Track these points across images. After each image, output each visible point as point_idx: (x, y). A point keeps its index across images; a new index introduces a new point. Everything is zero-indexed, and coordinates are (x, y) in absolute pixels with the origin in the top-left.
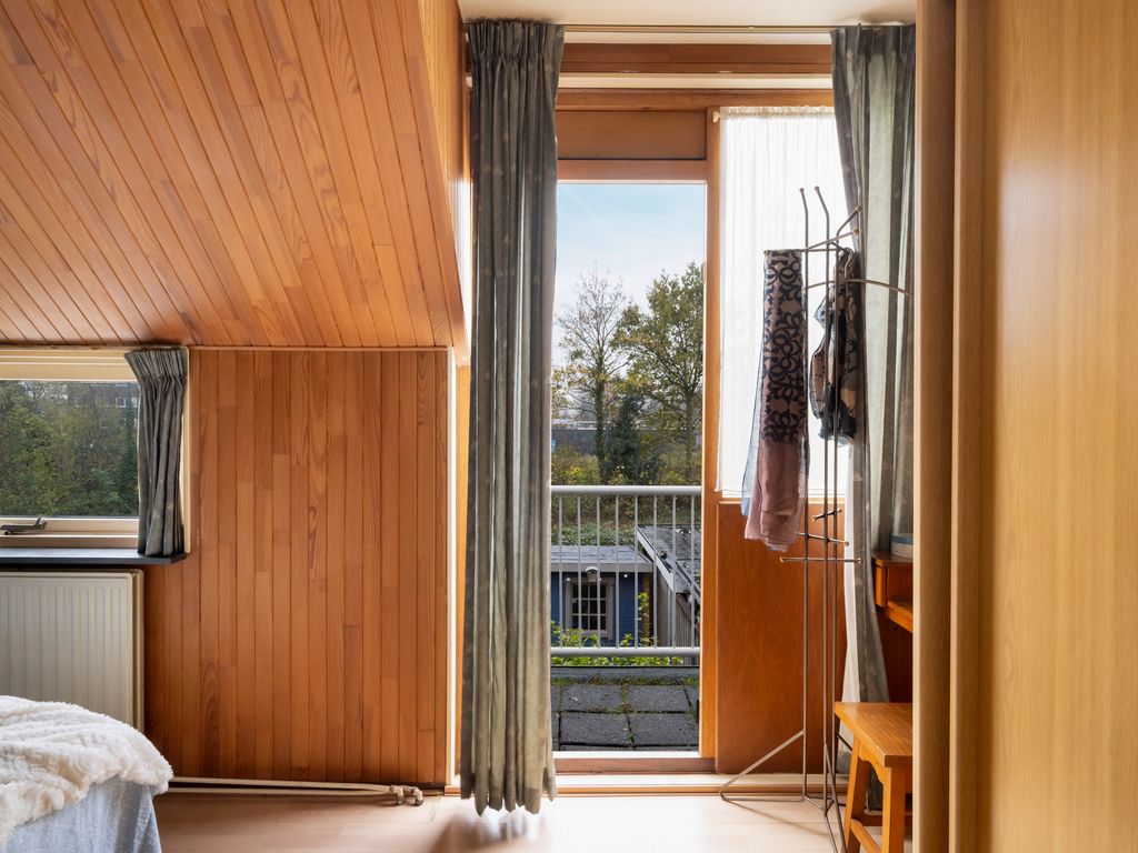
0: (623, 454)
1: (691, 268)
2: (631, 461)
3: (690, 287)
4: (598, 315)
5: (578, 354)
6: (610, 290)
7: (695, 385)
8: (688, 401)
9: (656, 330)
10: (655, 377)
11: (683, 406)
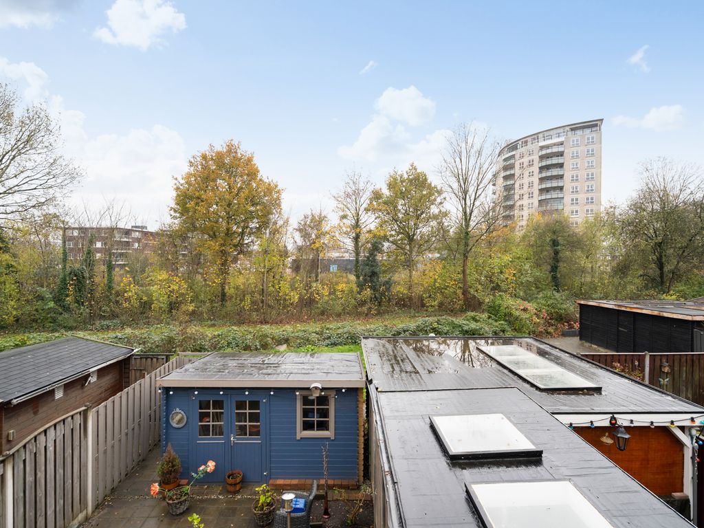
0: (370, 276)
1: (412, 166)
2: (375, 280)
3: (411, 177)
4: (357, 193)
5: (344, 217)
6: (362, 180)
7: (414, 235)
8: (410, 244)
9: (391, 203)
10: (391, 230)
11: (408, 247)
